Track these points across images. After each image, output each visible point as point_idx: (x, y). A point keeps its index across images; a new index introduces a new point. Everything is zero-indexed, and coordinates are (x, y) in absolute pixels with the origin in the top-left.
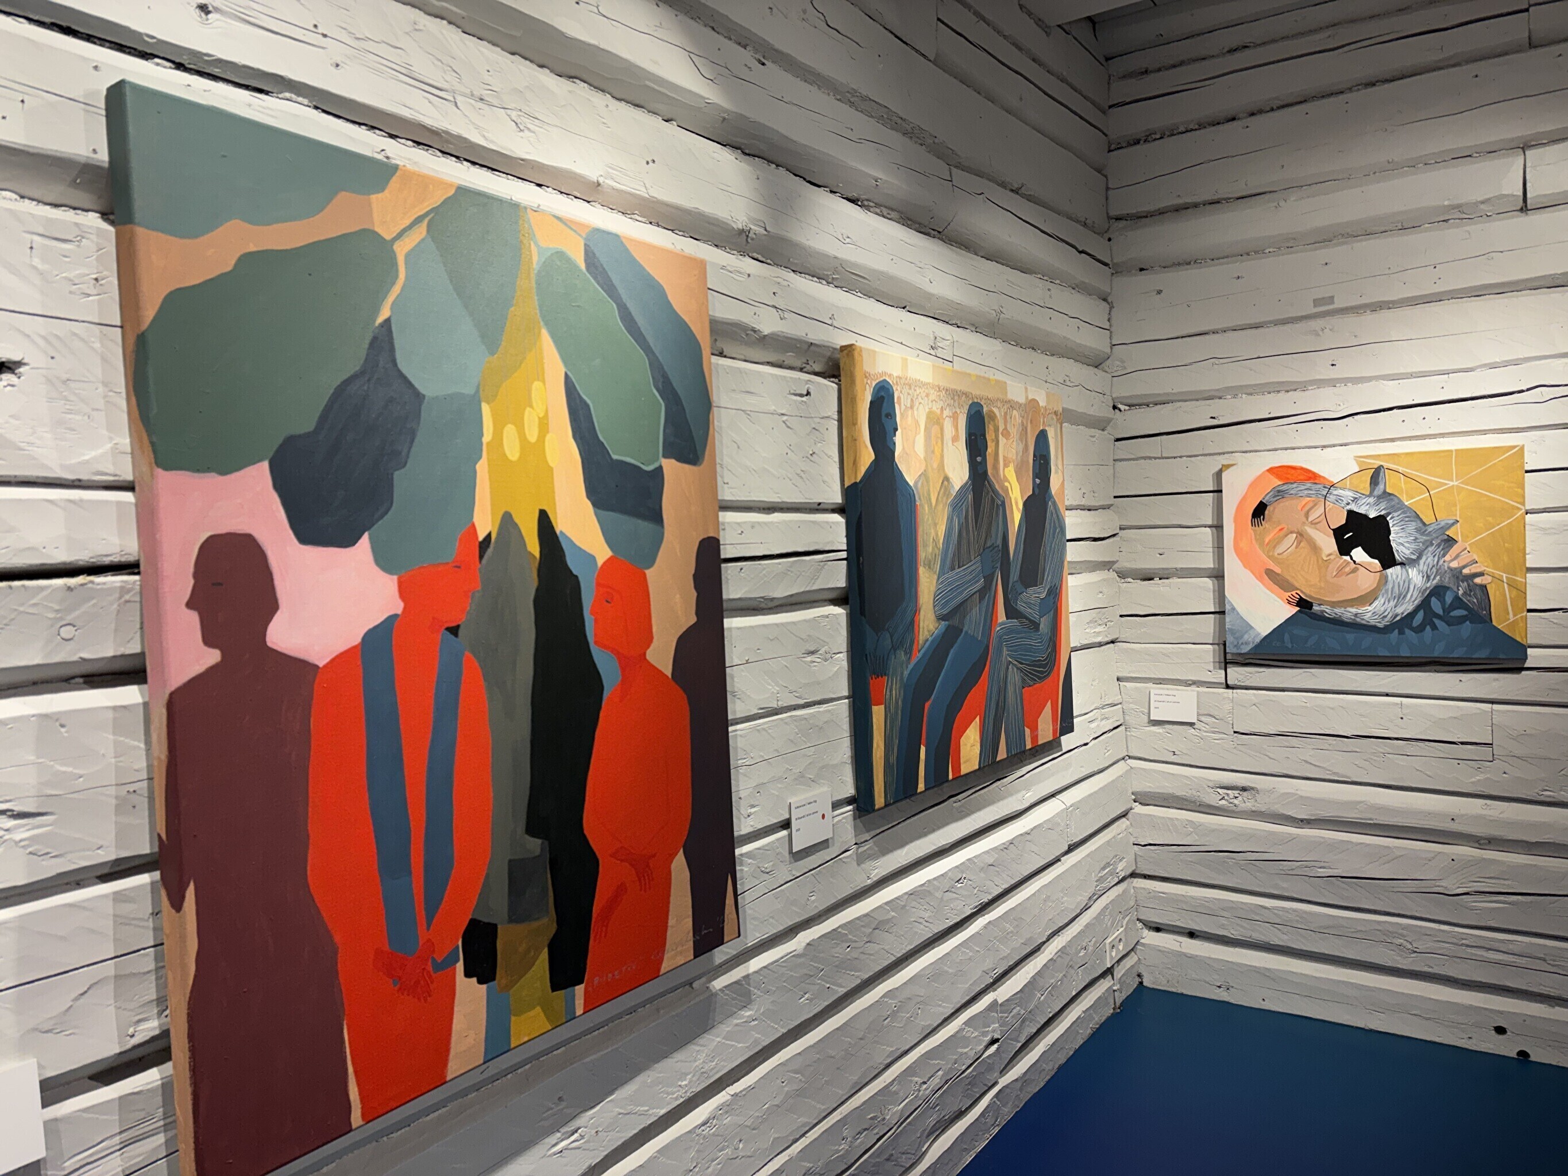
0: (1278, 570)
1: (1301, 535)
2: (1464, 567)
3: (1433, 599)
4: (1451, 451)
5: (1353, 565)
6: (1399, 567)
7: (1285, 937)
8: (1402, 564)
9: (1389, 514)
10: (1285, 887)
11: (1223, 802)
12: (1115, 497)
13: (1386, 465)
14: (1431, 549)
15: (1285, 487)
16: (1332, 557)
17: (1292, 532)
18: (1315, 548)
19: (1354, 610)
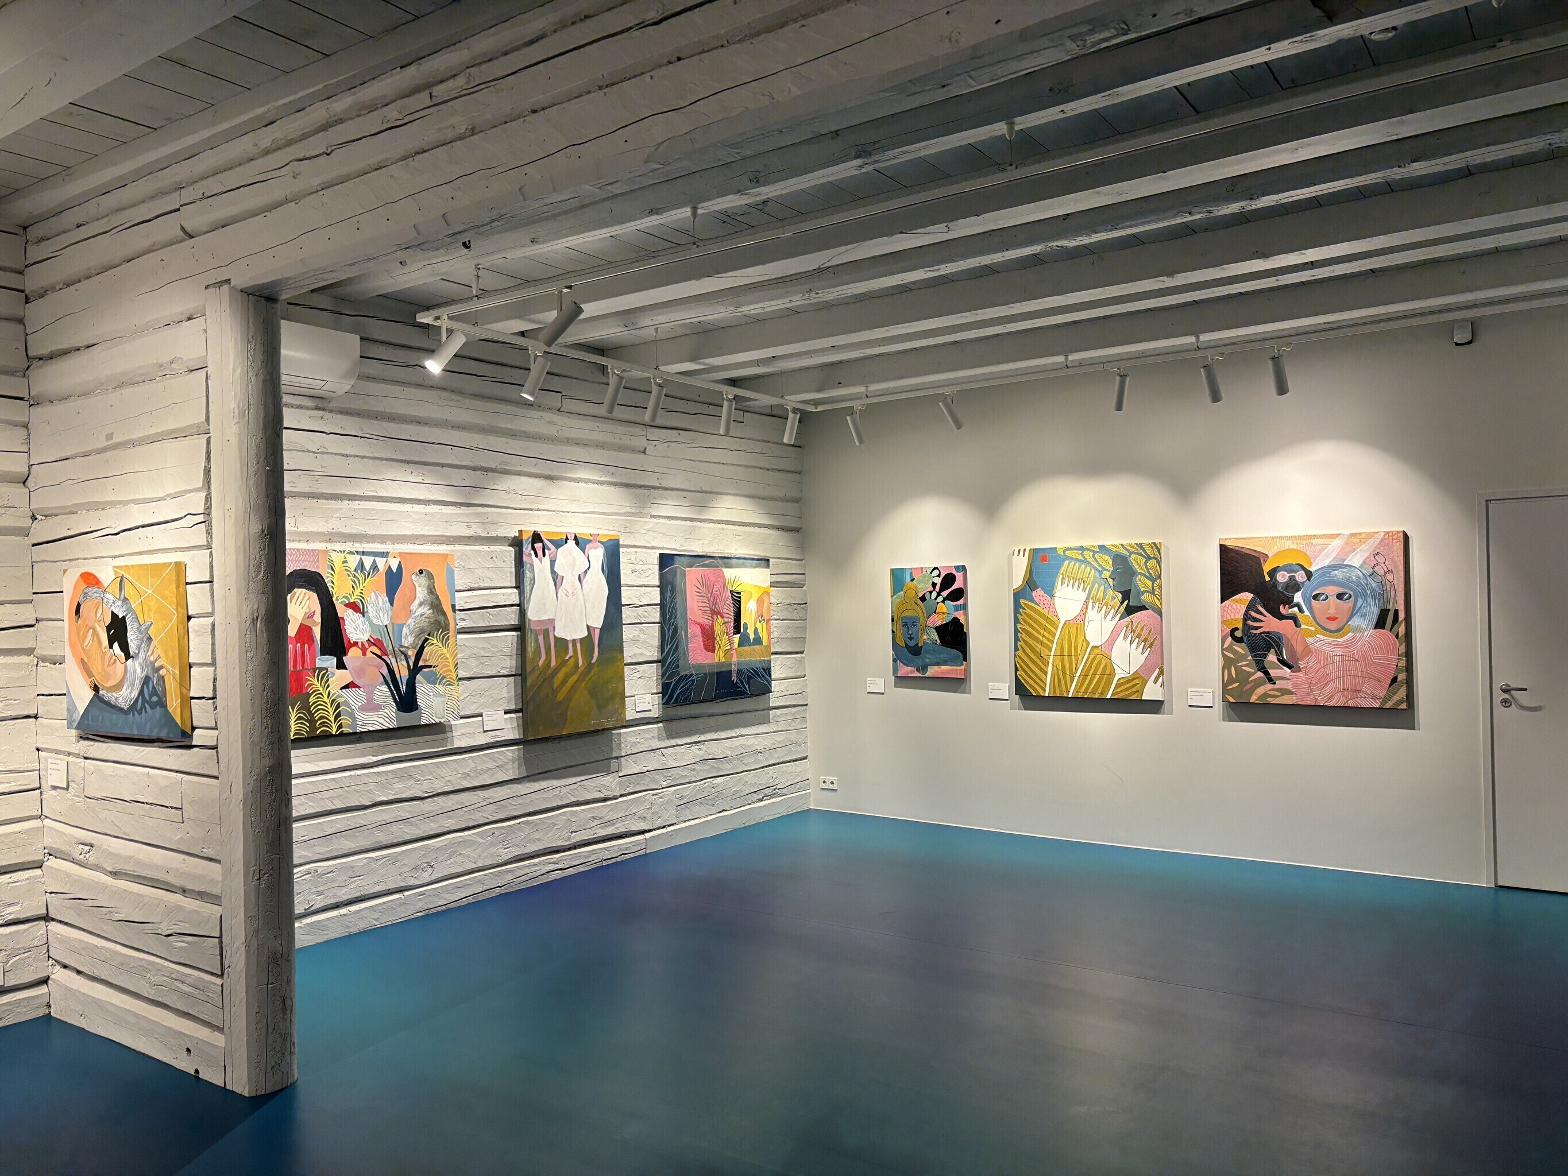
0: (86, 660)
1: (94, 630)
2: (156, 660)
3: (145, 686)
4: (147, 565)
5: (114, 657)
6: (131, 659)
7: (106, 973)
8: (132, 657)
9: (127, 615)
10: (107, 930)
11: (82, 856)
12: (34, 593)
13: (126, 575)
14: (143, 645)
15: (87, 591)
16: (106, 650)
17: (90, 628)
18: (100, 642)
19: (114, 694)
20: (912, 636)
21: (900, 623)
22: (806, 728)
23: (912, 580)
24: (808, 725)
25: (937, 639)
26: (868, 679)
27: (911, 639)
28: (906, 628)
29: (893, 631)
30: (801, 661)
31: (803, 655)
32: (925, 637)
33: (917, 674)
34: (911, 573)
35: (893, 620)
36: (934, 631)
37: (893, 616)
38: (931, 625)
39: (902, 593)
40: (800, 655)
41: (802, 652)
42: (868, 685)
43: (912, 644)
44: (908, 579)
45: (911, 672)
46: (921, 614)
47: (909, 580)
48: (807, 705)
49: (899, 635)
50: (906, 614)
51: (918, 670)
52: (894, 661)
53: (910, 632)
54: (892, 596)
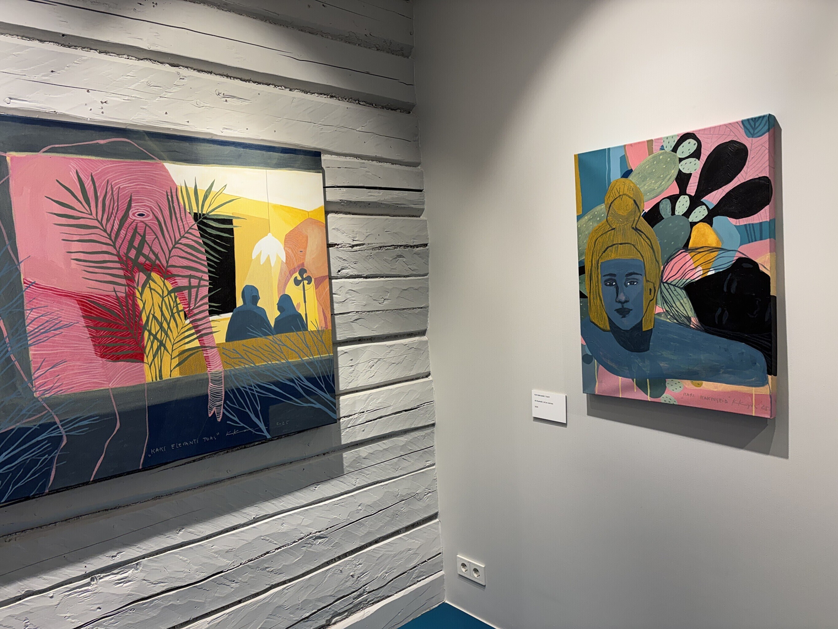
20: (626, 306)
21: (598, 277)
22: (434, 465)
23: (627, 174)
24: (437, 459)
25: (691, 313)
26: (534, 391)
27: (623, 312)
28: (613, 289)
29: (582, 295)
30: (421, 349)
31: (424, 338)
32: (659, 309)
33: (639, 395)
34: (623, 160)
35: (582, 270)
36: (683, 293)
37: (580, 262)
38: (674, 280)
39: (603, 206)
40: (416, 339)
41: (423, 333)
42: (534, 404)
43: (626, 324)
44: (615, 173)
45: (626, 388)
46: (647, 253)
47: (619, 176)
48: (433, 425)
49: (595, 303)
50: (612, 255)
51: (642, 386)
52: (586, 359)
53: (622, 297)
54: (579, 218)
